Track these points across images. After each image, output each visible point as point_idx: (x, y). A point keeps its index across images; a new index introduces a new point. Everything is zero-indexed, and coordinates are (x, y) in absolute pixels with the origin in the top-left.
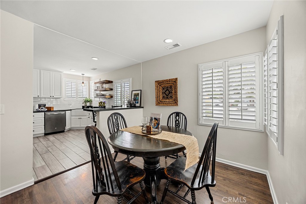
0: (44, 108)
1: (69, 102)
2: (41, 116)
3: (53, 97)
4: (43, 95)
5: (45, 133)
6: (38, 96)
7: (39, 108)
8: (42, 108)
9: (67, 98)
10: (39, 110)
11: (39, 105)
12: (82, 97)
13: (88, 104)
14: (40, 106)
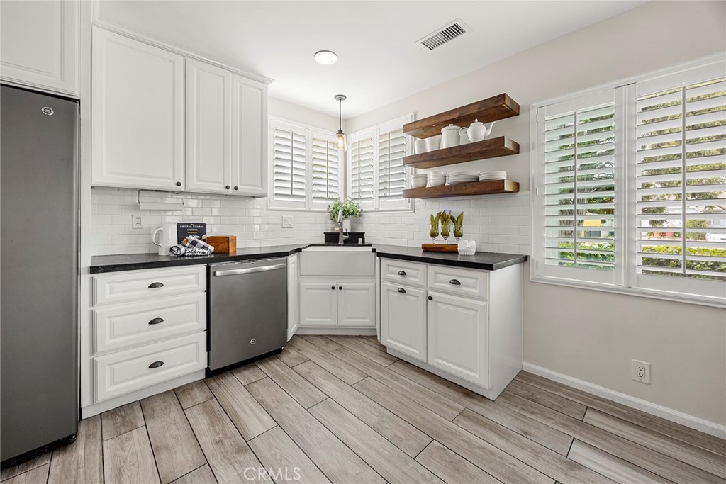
0: (203, 243)
1: (286, 215)
2: (194, 286)
3: (235, 192)
4: (197, 181)
5: (207, 370)
6: (178, 184)
7: (180, 242)
8: (194, 243)
9: (276, 198)
10: (183, 249)
11: (179, 225)
12: (324, 195)
13: (347, 226)
14: (183, 232)
